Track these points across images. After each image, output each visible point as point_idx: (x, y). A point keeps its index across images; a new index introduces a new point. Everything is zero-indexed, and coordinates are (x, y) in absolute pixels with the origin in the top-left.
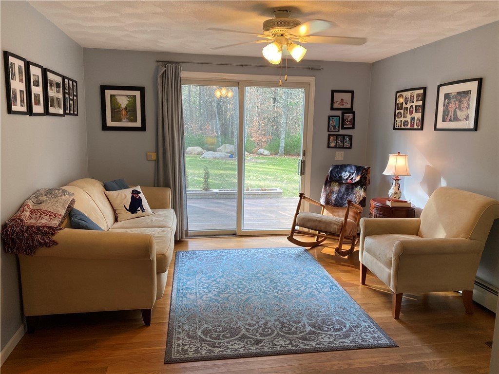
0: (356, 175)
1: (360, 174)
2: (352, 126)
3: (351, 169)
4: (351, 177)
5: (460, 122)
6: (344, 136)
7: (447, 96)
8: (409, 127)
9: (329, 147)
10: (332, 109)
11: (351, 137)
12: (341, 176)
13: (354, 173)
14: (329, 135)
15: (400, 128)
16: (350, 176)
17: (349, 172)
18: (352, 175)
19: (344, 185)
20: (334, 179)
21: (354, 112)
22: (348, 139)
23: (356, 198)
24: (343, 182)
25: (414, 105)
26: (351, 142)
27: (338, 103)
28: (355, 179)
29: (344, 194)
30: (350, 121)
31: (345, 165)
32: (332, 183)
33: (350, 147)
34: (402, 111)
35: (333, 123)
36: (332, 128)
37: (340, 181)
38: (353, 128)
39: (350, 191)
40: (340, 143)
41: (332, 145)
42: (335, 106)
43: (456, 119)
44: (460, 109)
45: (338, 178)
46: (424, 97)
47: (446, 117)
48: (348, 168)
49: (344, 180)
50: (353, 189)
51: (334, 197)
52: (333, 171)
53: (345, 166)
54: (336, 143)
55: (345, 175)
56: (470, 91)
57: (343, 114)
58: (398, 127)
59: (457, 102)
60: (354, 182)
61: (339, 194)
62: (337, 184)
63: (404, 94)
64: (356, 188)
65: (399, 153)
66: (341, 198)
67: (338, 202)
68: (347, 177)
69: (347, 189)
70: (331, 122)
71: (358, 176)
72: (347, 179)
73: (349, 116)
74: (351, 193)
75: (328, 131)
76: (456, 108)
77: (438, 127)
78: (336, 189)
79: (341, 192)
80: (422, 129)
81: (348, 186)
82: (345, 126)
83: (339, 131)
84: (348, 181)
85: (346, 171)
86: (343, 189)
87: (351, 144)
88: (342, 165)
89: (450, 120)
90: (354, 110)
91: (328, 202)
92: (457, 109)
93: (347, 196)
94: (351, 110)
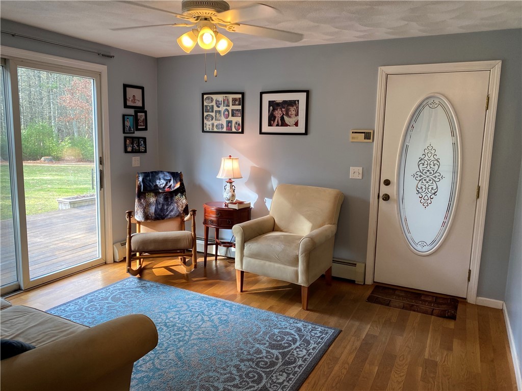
0: (175, 182)
1: (178, 181)
2: (144, 127)
3: (165, 176)
4: (169, 184)
5: (288, 127)
6: (139, 138)
7: (271, 103)
8: (224, 130)
9: (126, 151)
10: (126, 106)
11: (144, 139)
12: (157, 185)
13: (171, 180)
14: (125, 138)
15: (211, 130)
16: (167, 183)
17: (165, 180)
18: (170, 182)
19: (161, 194)
20: (149, 189)
21: (146, 111)
22: (142, 142)
23: (178, 206)
24: (160, 191)
25: (230, 109)
26: (145, 145)
27: (130, 100)
28: (174, 187)
29: (163, 205)
30: (143, 122)
31: (155, 172)
32: (147, 194)
33: (145, 151)
34: (213, 114)
35: (128, 124)
36: (127, 129)
37: (156, 191)
38: (146, 129)
39: (169, 200)
40: (136, 147)
41: (129, 149)
42: (129, 103)
43: (284, 124)
44: (287, 115)
45: (153, 188)
46: (242, 102)
47: (272, 122)
48: (161, 176)
49: (160, 189)
50: (172, 197)
51: (152, 210)
52: (145, 180)
53: (157, 173)
54: (133, 146)
55: (161, 183)
56: (298, 101)
57: (136, 113)
58: (208, 130)
59: (283, 110)
60: (173, 190)
61: (157, 205)
62: (152, 194)
63: (215, 97)
64: (176, 196)
65: (230, 156)
66: (162, 210)
67: (159, 215)
68: (164, 185)
69: (166, 199)
70: (126, 123)
71: (177, 183)
72: (164, 187)
73: (141, 115)
74: (172, 203)
75: (124, 132)
76: (283, 114)
77: (263, 131)
78: (153, 200)
79: (160, 203)
80: (242, 132)
81: (166, 195)
82: (139, 127)
83: (134, 133)
84: (166, 189)
85: (160, 179)
86: (161, 200)
87: (146, 148)
88: (152, 172)
89: (278, 125)
90: (146, 109)
91: (147, 217)
92: (284, 116)
93: (167, 206)
94: (142, 109)
